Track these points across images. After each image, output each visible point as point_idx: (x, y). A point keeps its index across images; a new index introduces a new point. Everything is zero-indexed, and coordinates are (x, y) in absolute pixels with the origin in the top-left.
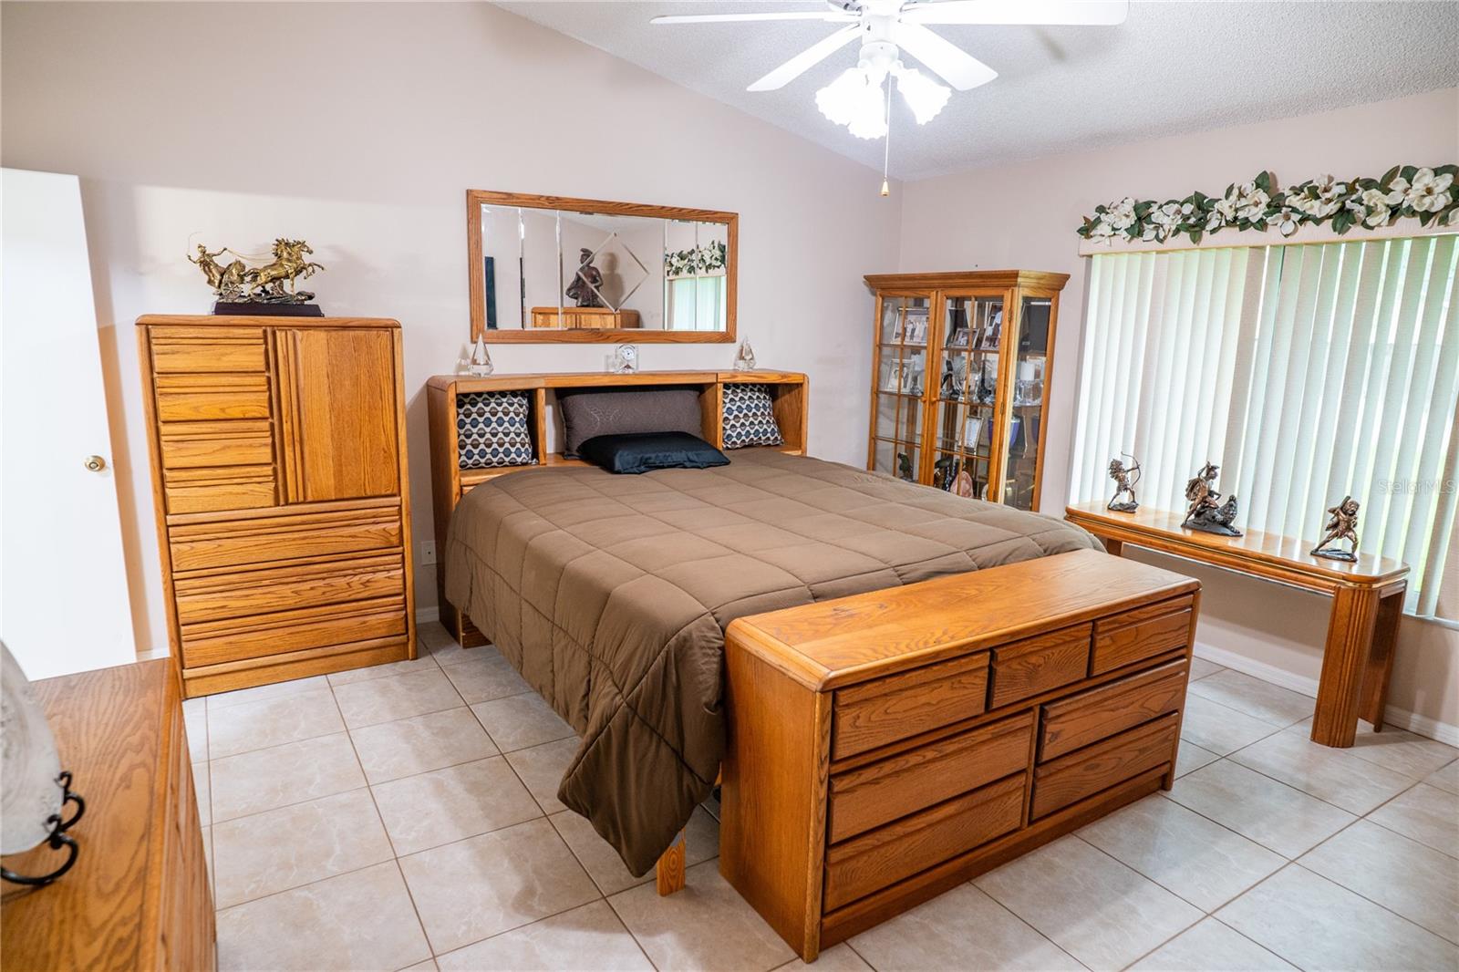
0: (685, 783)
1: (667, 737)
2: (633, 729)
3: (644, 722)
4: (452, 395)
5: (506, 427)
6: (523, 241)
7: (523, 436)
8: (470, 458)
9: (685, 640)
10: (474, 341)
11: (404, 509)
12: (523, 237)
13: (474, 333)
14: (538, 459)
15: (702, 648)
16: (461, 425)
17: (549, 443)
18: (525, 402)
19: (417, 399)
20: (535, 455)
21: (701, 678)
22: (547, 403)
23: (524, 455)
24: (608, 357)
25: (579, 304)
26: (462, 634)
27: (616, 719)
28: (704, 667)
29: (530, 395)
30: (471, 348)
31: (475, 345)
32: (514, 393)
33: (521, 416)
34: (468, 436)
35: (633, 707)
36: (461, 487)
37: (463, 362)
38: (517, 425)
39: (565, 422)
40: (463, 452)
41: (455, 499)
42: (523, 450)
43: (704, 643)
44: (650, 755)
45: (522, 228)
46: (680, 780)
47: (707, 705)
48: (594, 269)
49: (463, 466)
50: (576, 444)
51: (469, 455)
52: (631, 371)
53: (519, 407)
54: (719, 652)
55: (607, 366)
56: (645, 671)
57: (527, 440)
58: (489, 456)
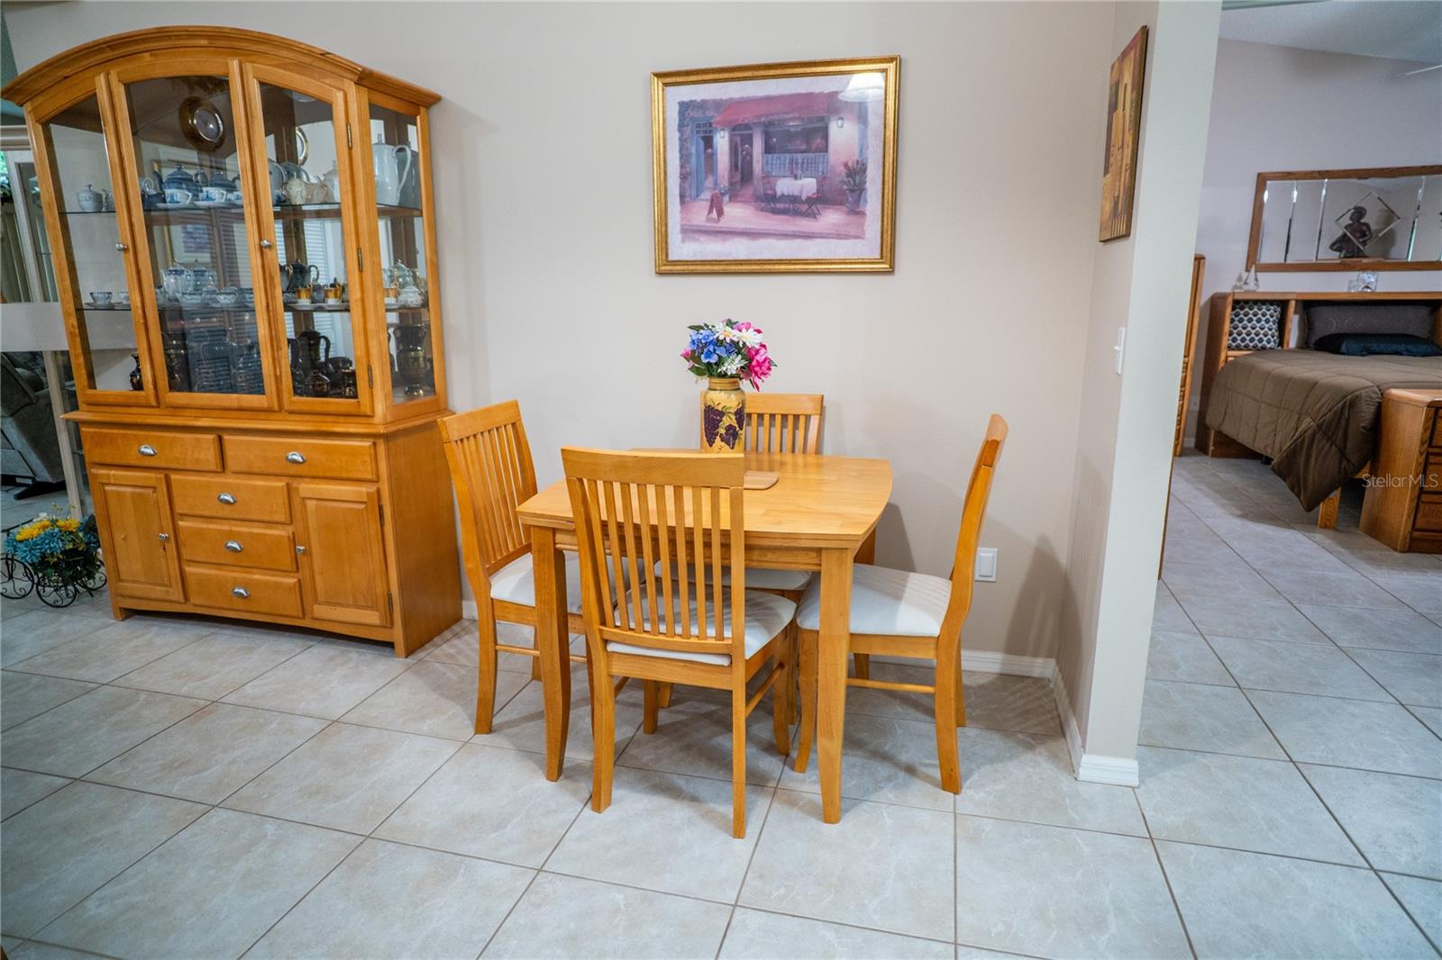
0: (1343, 466)
1: (1338, 442)
2: (1318, 436)
3: (1325, 433)
4: (1230, 300)
5: (1262, 325)
6: (1294, 204)
7: (1274, 331)
8: (1234, 342)
9: (1357, 397)
10: (1248, 270)
11: (1189, 366)
12: (1295, 201)
13: (1249, 265)
14: (1282, 347)
15: (1366, 401)
16: (1232, 321)
17: (1293, 338)
18: (1279, 309)
19: (1206, 304)
20: (1281, 344)
21: (1363, 414)
22: (1295, 312)
23: (1272, 343)
24: (1351, 282)
25: (1342, 256)
26: (1212, 448)
27: (1310, 432)
28: (1366, 410)
29: (1283, 304)
30: (1245, 275)
31: (1247, 274)
32: (1272, 302)
33: (1275, 318)
34: (1235, 328)
35: (1320, 427)
36: (1227, 357)
37: (1238, 284)
38: (1271, 323)
39: (1307, 326)
40: (1231, 338)
41: (1222, 364)
42: (1272, 340)
43: (1368, 399)
44: (1326, 449)
45: (1295, 193)
46: (1340, 463)
47: (1363, 427)
48: (1367, 225)
49: (1230, 348)
50: (1314, 339)
51: (1234, 340)
52: (1369, 290)
53: (1273, 313)
54: (1377, 404)
55: (1350, 288)
56: (1330, 410)
57: (1276, 334)
58: (1247, 342)
